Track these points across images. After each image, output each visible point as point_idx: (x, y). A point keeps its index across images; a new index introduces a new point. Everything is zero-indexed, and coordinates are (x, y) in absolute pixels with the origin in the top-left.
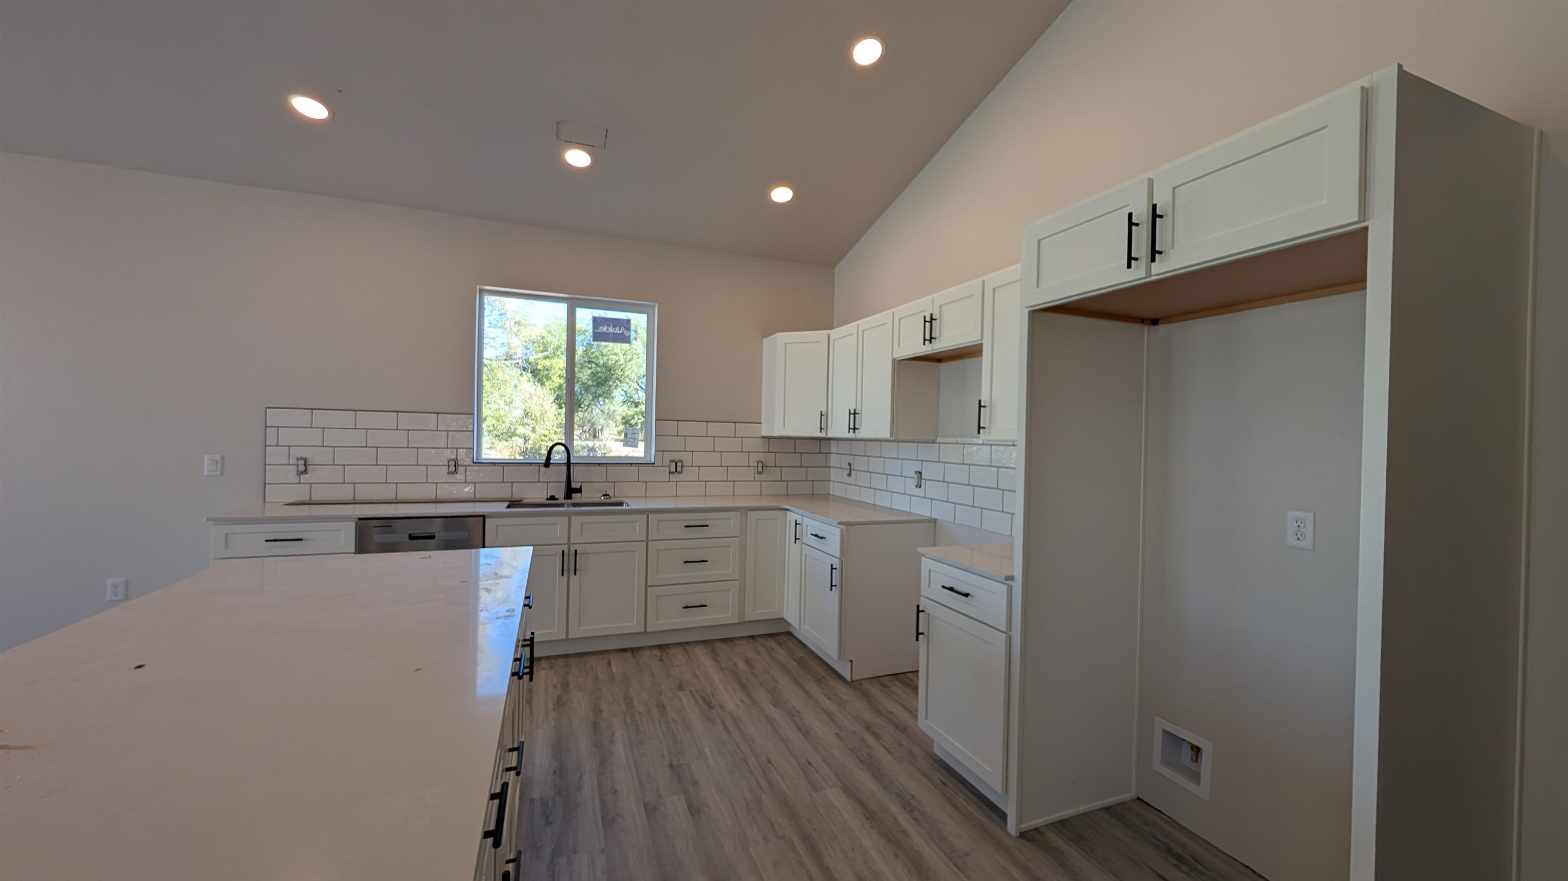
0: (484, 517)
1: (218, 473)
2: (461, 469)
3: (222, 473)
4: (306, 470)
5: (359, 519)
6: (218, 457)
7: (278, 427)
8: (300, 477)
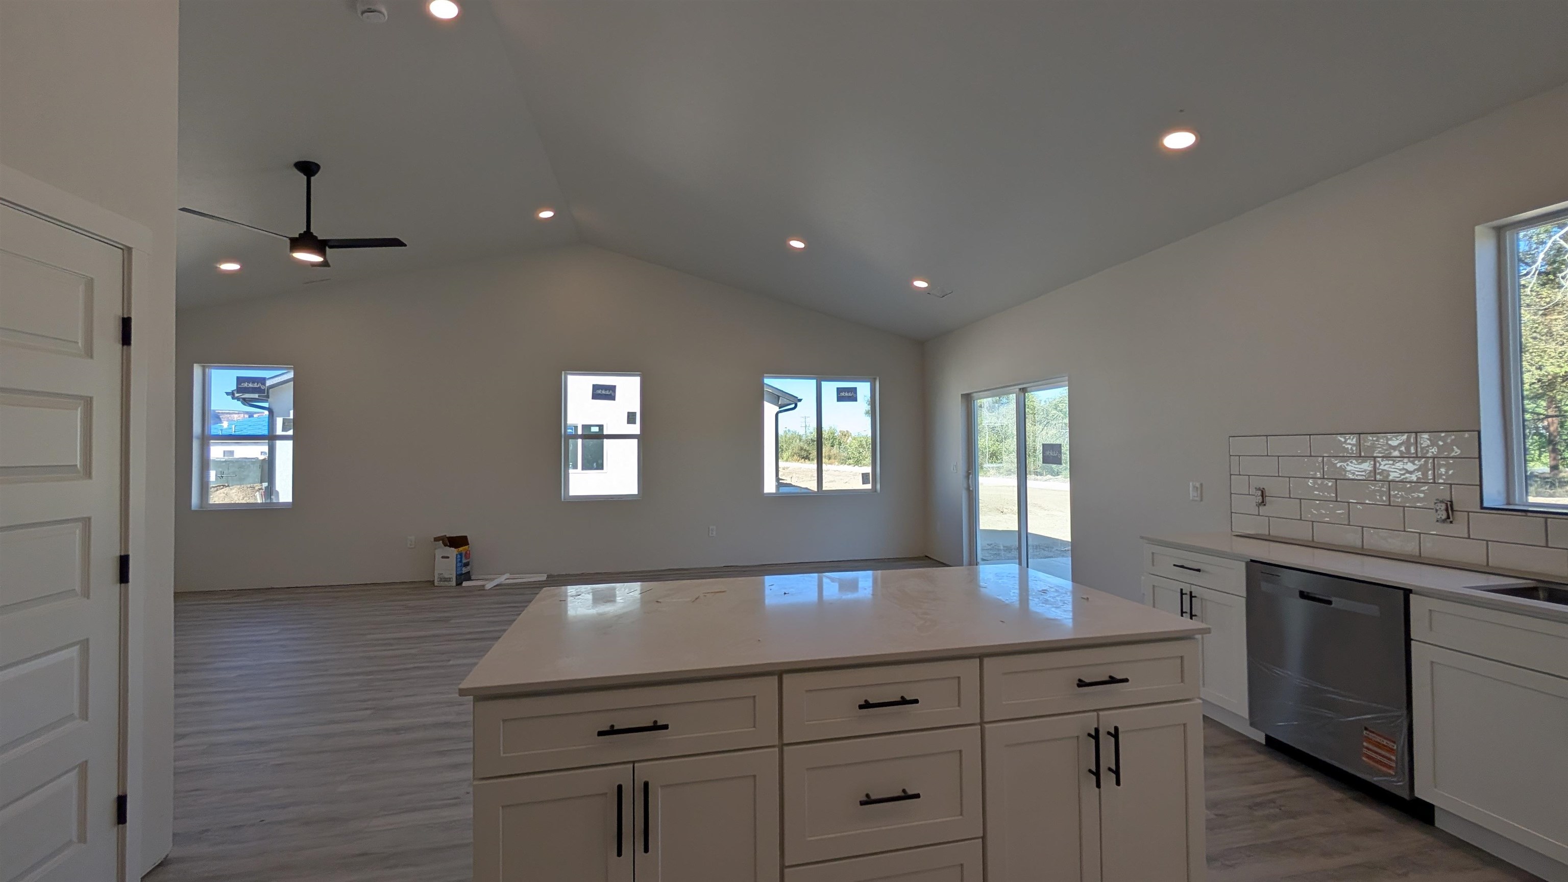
0: (1407, 592)
1: (1198, 499)
2: (1460, 517)
3: (1201, 500)
4: (1263, 502)
5: (1252, 561)
6: (1198, 485)
7: (1239, 456)
8: (1259, 508)
